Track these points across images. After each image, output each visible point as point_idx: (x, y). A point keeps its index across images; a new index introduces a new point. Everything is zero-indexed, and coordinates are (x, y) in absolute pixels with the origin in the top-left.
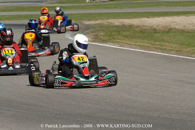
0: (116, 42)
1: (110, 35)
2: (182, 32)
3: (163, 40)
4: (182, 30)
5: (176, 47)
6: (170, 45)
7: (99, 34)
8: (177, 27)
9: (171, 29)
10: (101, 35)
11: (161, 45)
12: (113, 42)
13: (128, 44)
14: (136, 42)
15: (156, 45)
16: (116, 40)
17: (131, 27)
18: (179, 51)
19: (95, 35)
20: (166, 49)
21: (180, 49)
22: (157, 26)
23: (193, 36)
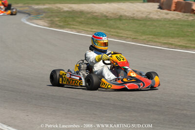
0: (73, 28)
1: (65, 21)
2: (133, 19)
3: (118, 28)
4: (132, 17)
5: (131, 35)
6: (125, 32)
7: (54, 20)
8: (126, 14)
9: (121, 16)
10: (56, 21)
11: (117, 32)
12: (70, 28)
13: (85, 30)
14: (92, 29)
16: (72, 26)
17: (81, 13)
18: (135, 38)
19: (51, 21)
20: (122, 37)
21: (136, 37)
22: (107, 12)
23: (145, 24)
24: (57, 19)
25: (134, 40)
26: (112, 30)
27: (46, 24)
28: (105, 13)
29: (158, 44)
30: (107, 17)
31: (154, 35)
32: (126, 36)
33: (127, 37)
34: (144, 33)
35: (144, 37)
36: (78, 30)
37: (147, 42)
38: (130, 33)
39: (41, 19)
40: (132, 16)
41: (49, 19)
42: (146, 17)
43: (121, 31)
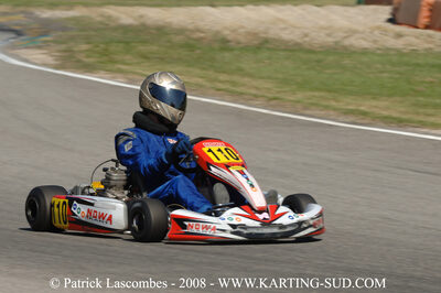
0: (120, 71)
1: (104, 53)
2: (293, 49)
3: (240, 71)
5: (268, 90)
6: (255, 83)
7: (75, 49)
9: (266, 41)
10: (81, 52)
11: (234, 83)
12: (111, 71)
15: (220, 82)
16: (118, 66)
17: (161, 31)
18: (276, 99)
19: (65, 51)
20: (242, 94)
21: (278, 95)
22: (234, 31)
23: (318, 61)
24: (84, 47)
25: (273, 102)
26: (223, 77)
27: (50, 60)
28: (226, 32)
29: (332, 113)
30: (229, 41)
31: (329, 91)
32: (253, 91)
33: (256, 96)
34: (304, 85)
35: (300, 96)
36: (130, 76)
37: (305, 108)
38: (269, 85)
39: (39, 47)
40: (299, 41)
41: (63, 47)
42: (336, 43)
43: (246, 80)
